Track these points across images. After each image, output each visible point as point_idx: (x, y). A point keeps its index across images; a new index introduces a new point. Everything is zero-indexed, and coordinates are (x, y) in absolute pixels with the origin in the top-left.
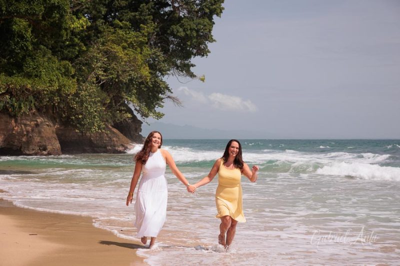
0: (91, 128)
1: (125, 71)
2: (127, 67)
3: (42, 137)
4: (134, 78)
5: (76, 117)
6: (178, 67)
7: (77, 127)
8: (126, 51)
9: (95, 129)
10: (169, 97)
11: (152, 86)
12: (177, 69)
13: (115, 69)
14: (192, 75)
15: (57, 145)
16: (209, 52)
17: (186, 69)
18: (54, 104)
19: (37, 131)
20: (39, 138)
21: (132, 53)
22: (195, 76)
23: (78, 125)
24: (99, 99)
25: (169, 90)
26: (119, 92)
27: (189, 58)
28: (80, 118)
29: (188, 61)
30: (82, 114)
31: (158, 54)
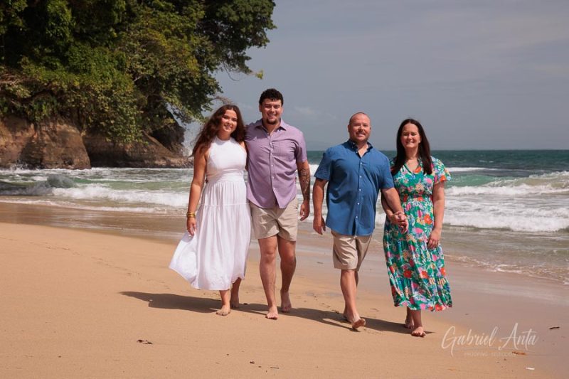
0: (125, 137)
1: (165, 64)
2: (166, 60)
3: (67, 148)
4: (176, 73)
5: (107, 123)
6: (228, 61)
7: (108, 136)
8: (169, 40)
9: (130, 138)
10: (218, 98)
11: (198, 84)
12: (228, 62)
13: (152, 62)
14: (246, 70)
15: (86, 158)
16: (268, 41)
17: (239, 62)
18: (81, 106)
19: (60, 139)
20: (63, 149)
21: (177, 42)
22: (251, 71)
23: (109, 133)
24: (136, 99)
25: (219, 89)
26: (158, 91)
27: (242, 49)
28: (111, 124)
29: (242, 53)
30: (114, 119)
31: (206, 43)
